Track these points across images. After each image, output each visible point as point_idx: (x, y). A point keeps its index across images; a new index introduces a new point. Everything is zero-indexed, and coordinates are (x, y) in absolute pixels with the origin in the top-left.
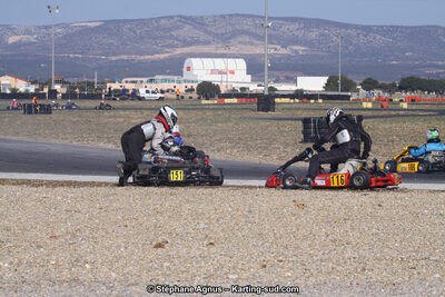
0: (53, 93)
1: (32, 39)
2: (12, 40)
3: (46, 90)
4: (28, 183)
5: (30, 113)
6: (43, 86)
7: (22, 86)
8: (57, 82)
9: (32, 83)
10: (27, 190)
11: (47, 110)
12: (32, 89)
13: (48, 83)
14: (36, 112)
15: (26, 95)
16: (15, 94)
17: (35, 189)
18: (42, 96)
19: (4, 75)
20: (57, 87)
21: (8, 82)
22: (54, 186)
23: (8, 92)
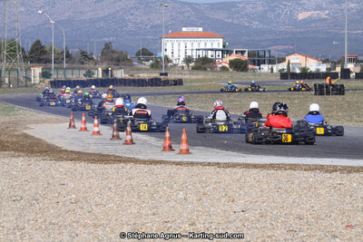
0: (346, 73)
1: (324, 15)
2: (302, 16)
3: (338, 69)
4: (321, 168)
5: (321, 94)
6: (335, 64)
7: (313, 65)
8: (350, 61)
9: (324, 62)
10: (320, 176)
11: (340, 91)
12: (323, 68)
13: (341, 62)
14: (328, 93)
15: (317, 75)
16: (305, 74)
17: (329, 175)
18: (335, 76)
19: (294, 53)
20: (350, 66)
21: (298, 61)
22: (350, 172)
23: (298, 71)
